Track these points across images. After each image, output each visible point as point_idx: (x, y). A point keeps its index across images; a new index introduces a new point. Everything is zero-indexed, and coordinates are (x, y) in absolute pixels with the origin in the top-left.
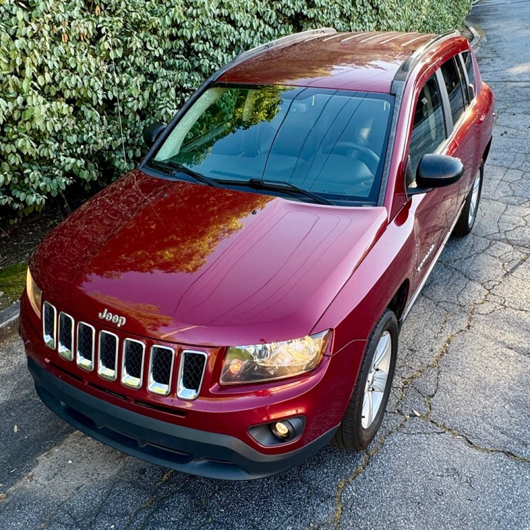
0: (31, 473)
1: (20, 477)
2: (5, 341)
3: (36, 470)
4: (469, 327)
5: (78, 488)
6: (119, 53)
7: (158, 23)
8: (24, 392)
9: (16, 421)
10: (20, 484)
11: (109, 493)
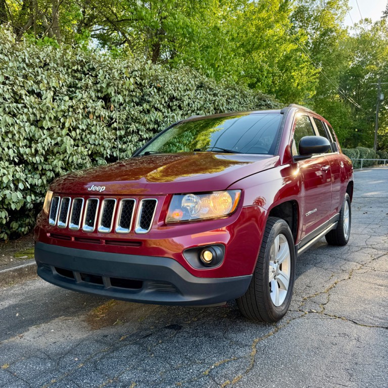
0: (22, 335)
1: (13, 336)
2: (22, 278)
3: (26, 334)
4: (350, 278)
5: (55, 343)
6: (123, 132)
7: (147, 120)
8: (29, 300)
9: (19, 312)
10: (12, 339)
11: (77, 345)
